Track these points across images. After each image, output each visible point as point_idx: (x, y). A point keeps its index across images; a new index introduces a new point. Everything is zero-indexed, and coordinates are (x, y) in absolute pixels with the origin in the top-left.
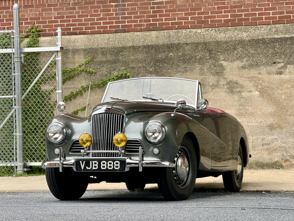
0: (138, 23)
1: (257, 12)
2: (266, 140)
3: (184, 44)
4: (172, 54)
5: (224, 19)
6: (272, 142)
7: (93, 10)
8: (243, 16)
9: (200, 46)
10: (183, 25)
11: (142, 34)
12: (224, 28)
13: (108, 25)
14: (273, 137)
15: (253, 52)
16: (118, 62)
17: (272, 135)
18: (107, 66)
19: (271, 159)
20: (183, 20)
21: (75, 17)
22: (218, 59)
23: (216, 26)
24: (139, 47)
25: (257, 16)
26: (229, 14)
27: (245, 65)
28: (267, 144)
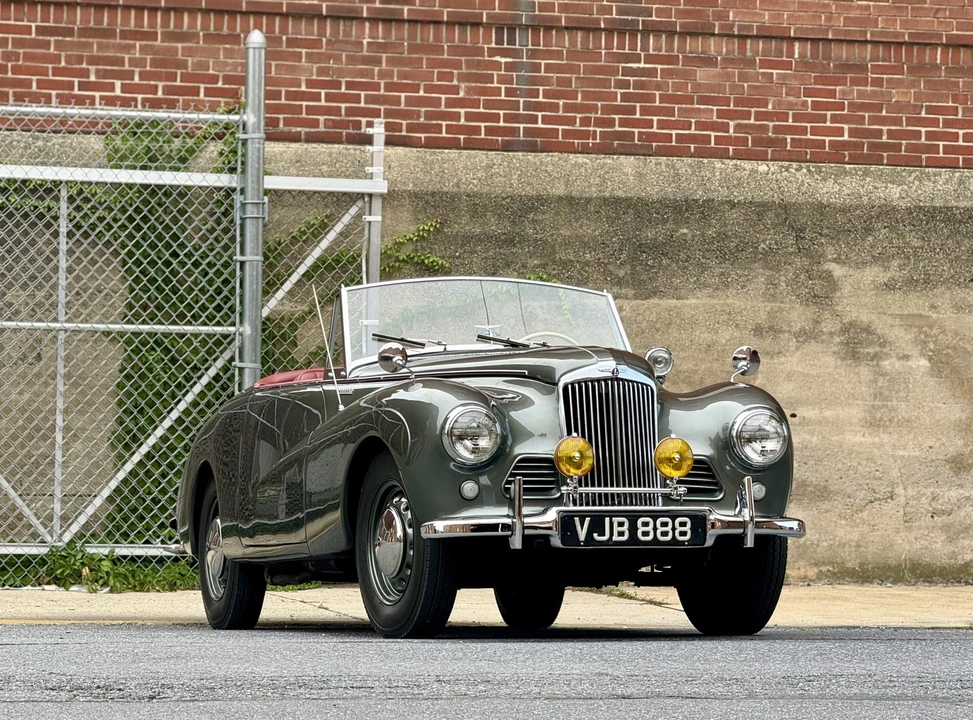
0: (577, 126)
1: (923, 130)
2: (940, 501)
3: (722, 203)
4: (685, 231)
5: (830, 141)
6: (959, 507)
7: (436, 71)
8: (885, 137)
9: (771, 214)
10: (713, 144)
11: (591, 161)
12: (832, 165)
13: (483, 125)
14: (962, 491)
15: (916, 243)
16: (519, 242)
17: (959, 485)
18: (487, 251)
19: (953, 555)
20: (713, 130)
21: (376, 87)
22: (820, 256)
23: (808, 157)
24: (589, 200)
25: (923, 139)
26: (846, 127)
27: (893, 279)
28: (943, 512)
